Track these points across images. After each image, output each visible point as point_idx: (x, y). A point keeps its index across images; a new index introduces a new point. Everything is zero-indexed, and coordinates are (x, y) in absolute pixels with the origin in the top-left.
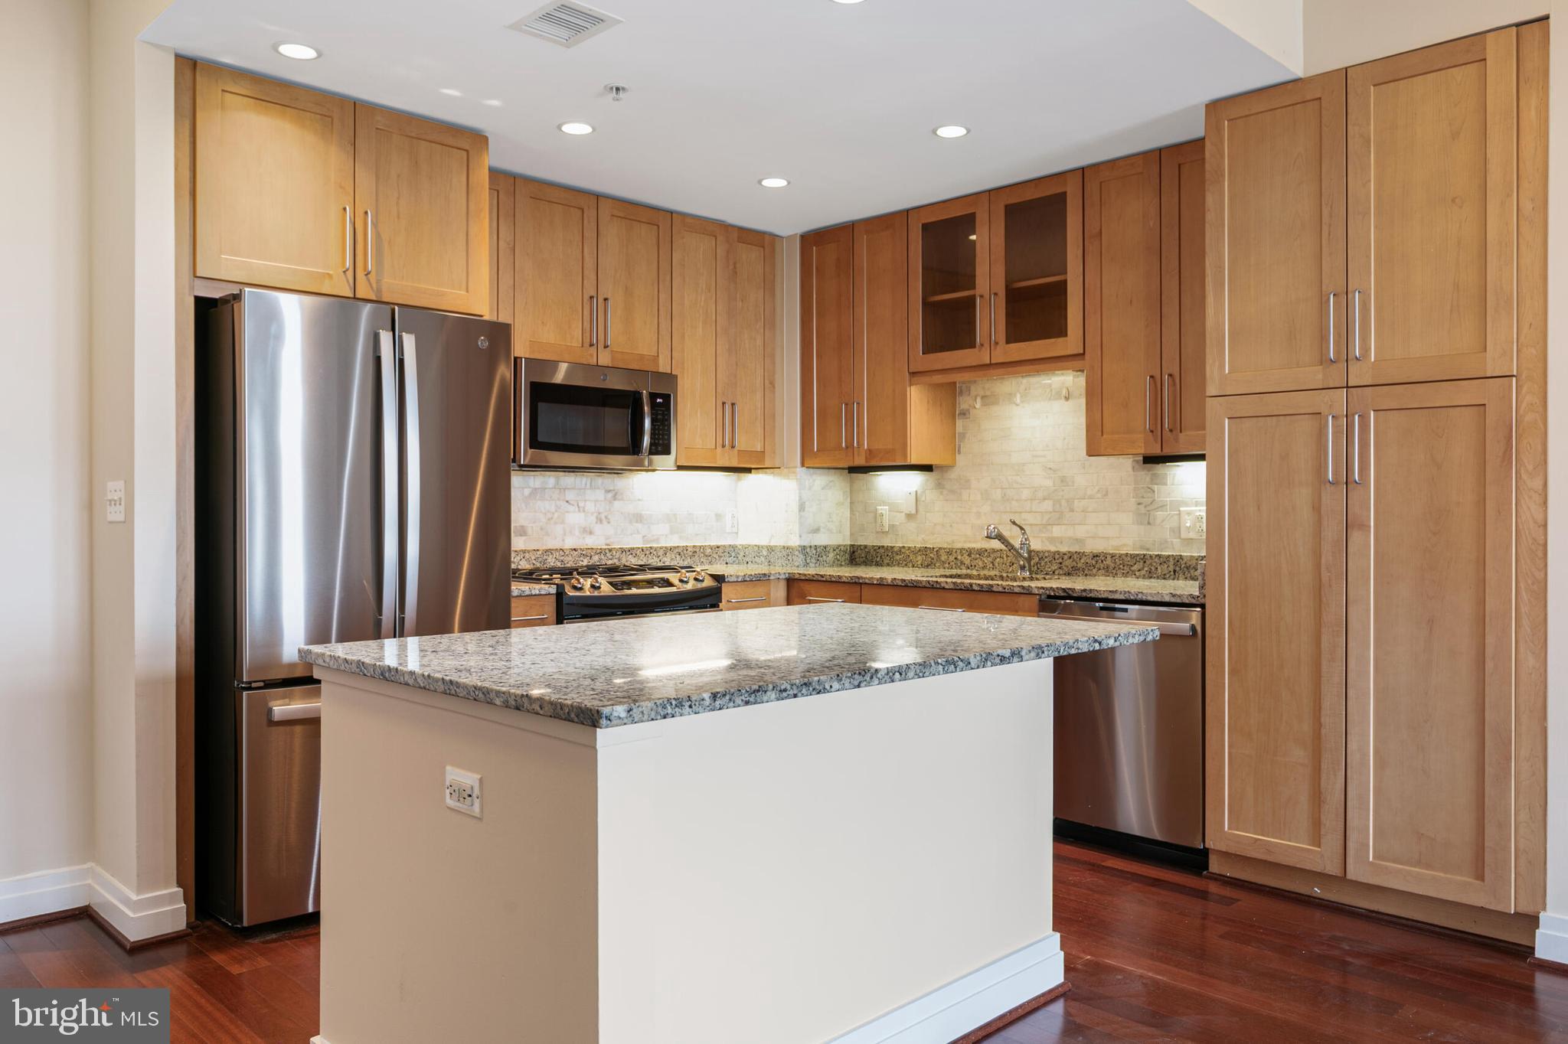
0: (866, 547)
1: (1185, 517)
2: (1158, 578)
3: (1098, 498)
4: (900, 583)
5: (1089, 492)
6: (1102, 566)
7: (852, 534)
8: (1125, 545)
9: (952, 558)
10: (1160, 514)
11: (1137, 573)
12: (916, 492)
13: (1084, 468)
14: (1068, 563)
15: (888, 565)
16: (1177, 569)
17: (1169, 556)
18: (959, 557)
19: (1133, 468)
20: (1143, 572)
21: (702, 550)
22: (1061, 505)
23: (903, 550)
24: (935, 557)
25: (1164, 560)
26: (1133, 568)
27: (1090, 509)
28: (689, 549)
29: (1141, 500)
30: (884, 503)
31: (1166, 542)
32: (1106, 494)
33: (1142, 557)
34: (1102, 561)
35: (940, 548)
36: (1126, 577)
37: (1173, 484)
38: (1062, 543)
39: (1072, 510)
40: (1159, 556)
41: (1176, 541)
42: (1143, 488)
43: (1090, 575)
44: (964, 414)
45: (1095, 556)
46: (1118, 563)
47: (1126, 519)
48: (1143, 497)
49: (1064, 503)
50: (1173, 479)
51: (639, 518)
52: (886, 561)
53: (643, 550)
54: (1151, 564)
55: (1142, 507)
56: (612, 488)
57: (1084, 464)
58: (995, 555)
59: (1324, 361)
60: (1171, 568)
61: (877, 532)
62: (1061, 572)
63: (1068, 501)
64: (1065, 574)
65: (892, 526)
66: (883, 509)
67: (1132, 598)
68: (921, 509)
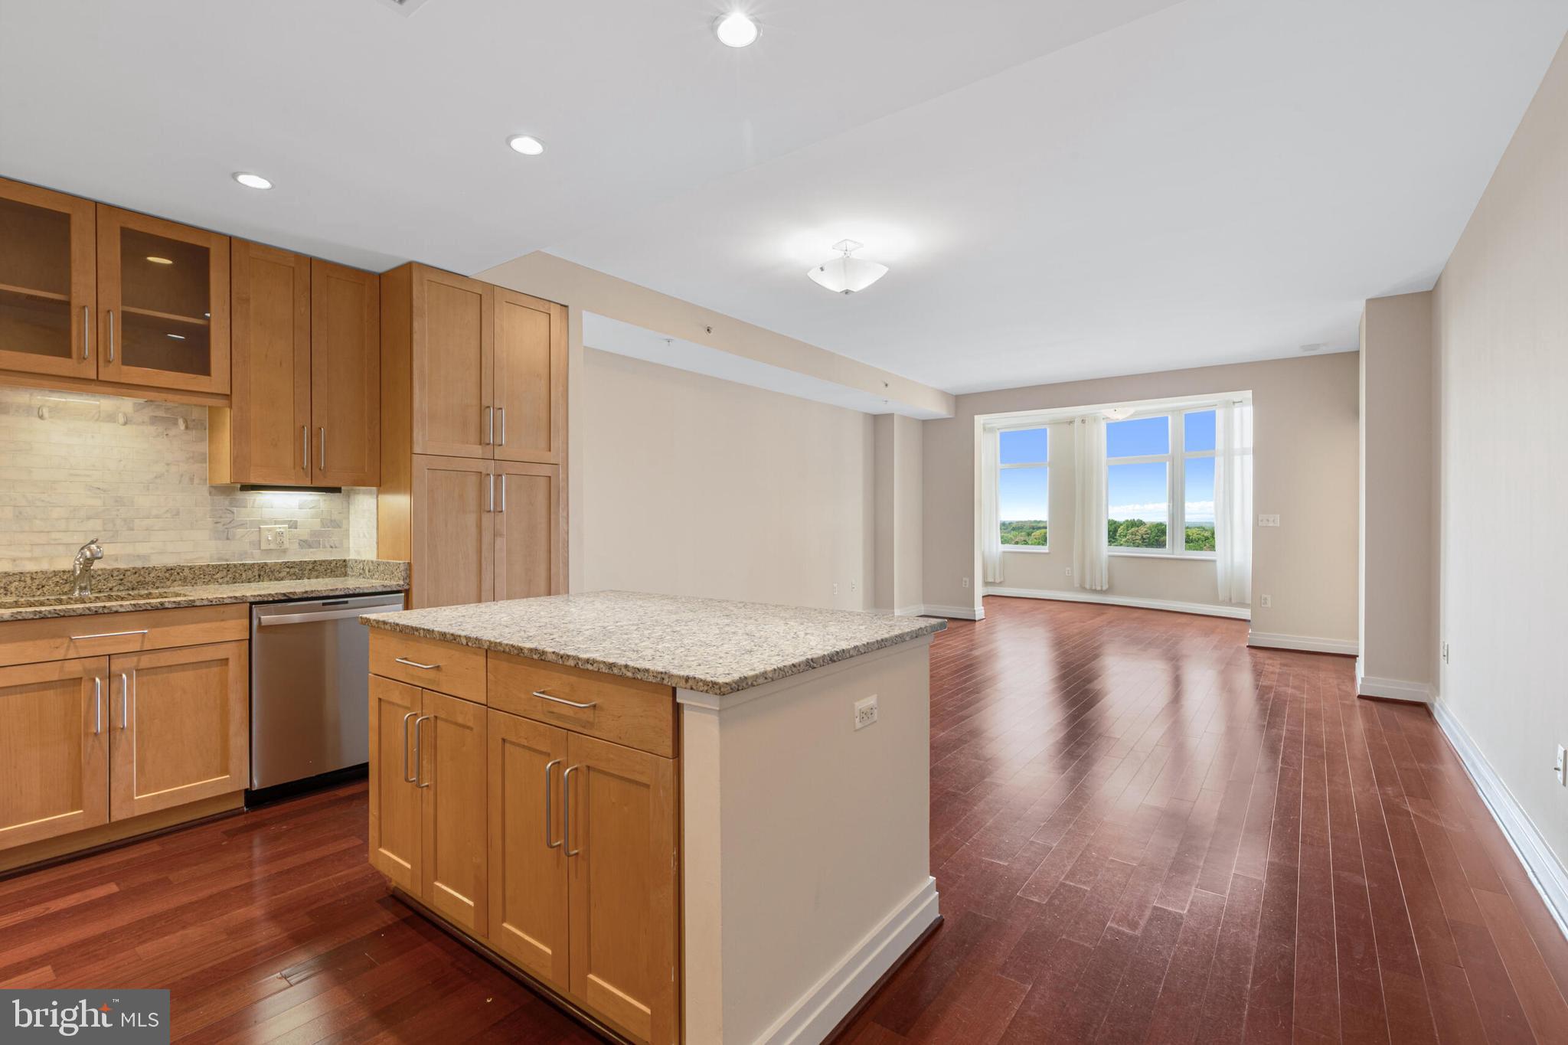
1: (265, 533)
2: (242, 582)
3: (167, 518)
5: (154, 512)
6: (178, 577)
8: (201, 558)
10: (240, 531)
13: (148, 489)
14: (134, 578)
16: (262, 573)
17: (254, 564)
19: (210, 493)
20: (226, 579)
22: (114, 525)
25: (249, 567)
26: (215, 577)
27: (156, 528)
29: (220, 520)
31: (246, 553)
32: (178, 513)
33: (226, 566)
34: (178, 574)
36: (207, 584)
37: (253, 507)
38: (117, 560)
39: (131, 529)
40: (244, 565)
41: (256, 552)
42: (222, 510)
45: (169, 569)
46: (198, 573)
47: (202, 535)
48: (221, 517)
49: (118, 521)
50: (254, 503)
55: (220, 526)
57: (148, 486)
59: (484, 442)
60: (256, 573)
62: (122, 588)
63: (125, 520)
64: (128, 589)
67: (351, 592)
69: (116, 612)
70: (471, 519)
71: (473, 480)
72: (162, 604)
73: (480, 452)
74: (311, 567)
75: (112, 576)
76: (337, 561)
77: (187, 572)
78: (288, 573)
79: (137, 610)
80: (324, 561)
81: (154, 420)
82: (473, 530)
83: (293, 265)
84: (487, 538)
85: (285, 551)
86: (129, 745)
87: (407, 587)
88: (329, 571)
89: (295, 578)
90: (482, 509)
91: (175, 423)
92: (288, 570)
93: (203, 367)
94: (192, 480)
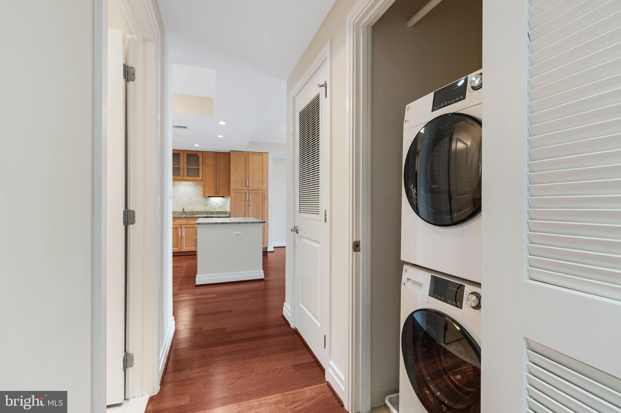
1: (212, 206)
3: (197, 202)
5: (195, 201)
8: (202, 210)
10: (208, 205)
11: (205, 214)
14: (192, 213)
16: (212, 213)
19: (204, 198)
22: (189, 204)
25: (209, 212)
27: (195, 204)
32: (199, 202)
33: (206, 212)
34: (198, 212)
37: (211, 201)
38: (189, 210)
39: (192, 204)
41: (211, 209)
42: (205, 201)
43: (196, 215)
46: (201, 213)
47: (202, 206)
55: (205, 204)
57: (194, 197)
59: (246, 186)
70: (243, 202)
71: (243, 194)
73: (245, 188)
74: (220, 212)
76: (225, 211)
78: (216, 213)
79: (185, 217)
80: (222, 212)
81: (195, 185)
82: (244, 205)
83: (213, 154)
84: (247, 207)
85: (216, 209)
86: (184, 239)
88: (224, 213)
90: (245, 200)
91: (198, 186)
93: (198, 176)
94: (200, 195)
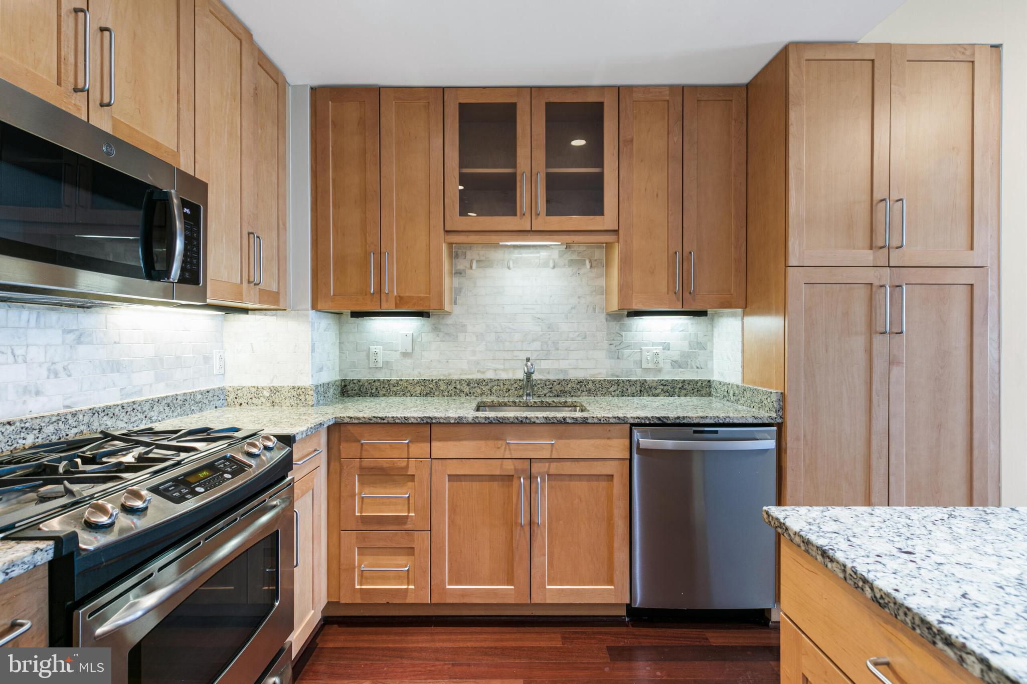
0: (359, 381)
1: (645, 354)
2: (628, 396)
3: (578, 340)
4: (483, 421)
5: (571, 336)
6: (585, 389)
7: (340, 370)
8: (600, 373)
9: (451, 388)
10: (627, 352)
11: (613, 393)
12: (412, 334)
13: (567, 318)
14: (557, 387)
15: (384, 395)
16: (643, 389)
17: (637, 380)
18: (458, 387)
20: (617, 392)
21: (192, 397)
23: (400, 383)
24: (434, 387)
25: (633, 383)
26: (609, 390)
27: (572, 349)
28: (179, 398)
29: (613, 342)
30: (378, 344)
31: (631, 371)
32: (585, 338)
33: (617, 381)
34: (585, 386)
35: (440, 380)
36: (604, 396)
37: (636, 331)
38: (549, 373)
39: (557, 349)
40: (630, 381)
41: (639, 371)
42: (614, 333)
43: (575, 396)
44: (459, 273)
45: (580, 382)
46: (598, 387)
47: (601, 355)
48: (613, 340)
49: (550, 343)
50: (636, 327)
51: (115, 366)
52: (381, 393)
53: (123, 407)
54: (623, 387)
55: (612, 347)
56: (74, 327)
57: (567, 315)
58: (493, 383)
59: (874, 246)
60: (638, 389)
61: (371, 368)
62: (551, 395)
63: (553, 342)
64: (555, 396)
65: (387, 363)
66: (378, 349)
67: (721, 421)
68: (416, 348)
69: (534, 423)
70: (858, 343)
71: (861, 293)
72: (564, 419)
73: (871, 258)
74: (680, 385)
75: (546, 385)
76: (703, 381)
77: (590, 386)
78: (662, 390)
79: (548, 422)
80: (691, 381)
81: (572, 262)
82: (860, 356)
83: (668, 98)
84: (879, 366)
85: (660, 370)
86: (543, 537)
87: (780, 421)
88: (696, 390)
89: (667, 394)
90: (871, 330)
91: (584, 264)
92: (662, 387)
94: (594, 309)
